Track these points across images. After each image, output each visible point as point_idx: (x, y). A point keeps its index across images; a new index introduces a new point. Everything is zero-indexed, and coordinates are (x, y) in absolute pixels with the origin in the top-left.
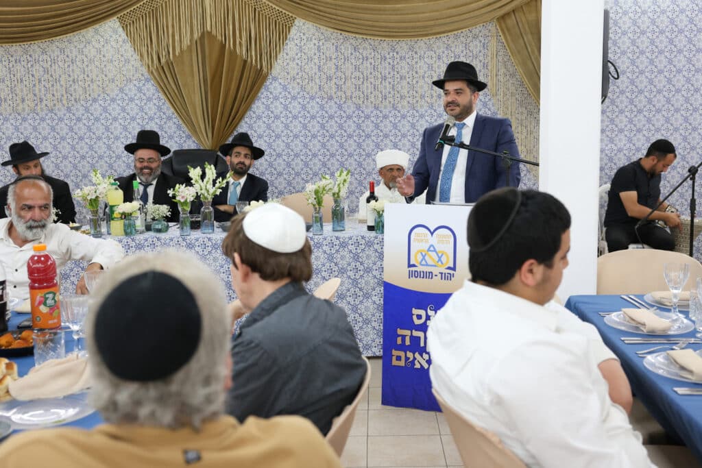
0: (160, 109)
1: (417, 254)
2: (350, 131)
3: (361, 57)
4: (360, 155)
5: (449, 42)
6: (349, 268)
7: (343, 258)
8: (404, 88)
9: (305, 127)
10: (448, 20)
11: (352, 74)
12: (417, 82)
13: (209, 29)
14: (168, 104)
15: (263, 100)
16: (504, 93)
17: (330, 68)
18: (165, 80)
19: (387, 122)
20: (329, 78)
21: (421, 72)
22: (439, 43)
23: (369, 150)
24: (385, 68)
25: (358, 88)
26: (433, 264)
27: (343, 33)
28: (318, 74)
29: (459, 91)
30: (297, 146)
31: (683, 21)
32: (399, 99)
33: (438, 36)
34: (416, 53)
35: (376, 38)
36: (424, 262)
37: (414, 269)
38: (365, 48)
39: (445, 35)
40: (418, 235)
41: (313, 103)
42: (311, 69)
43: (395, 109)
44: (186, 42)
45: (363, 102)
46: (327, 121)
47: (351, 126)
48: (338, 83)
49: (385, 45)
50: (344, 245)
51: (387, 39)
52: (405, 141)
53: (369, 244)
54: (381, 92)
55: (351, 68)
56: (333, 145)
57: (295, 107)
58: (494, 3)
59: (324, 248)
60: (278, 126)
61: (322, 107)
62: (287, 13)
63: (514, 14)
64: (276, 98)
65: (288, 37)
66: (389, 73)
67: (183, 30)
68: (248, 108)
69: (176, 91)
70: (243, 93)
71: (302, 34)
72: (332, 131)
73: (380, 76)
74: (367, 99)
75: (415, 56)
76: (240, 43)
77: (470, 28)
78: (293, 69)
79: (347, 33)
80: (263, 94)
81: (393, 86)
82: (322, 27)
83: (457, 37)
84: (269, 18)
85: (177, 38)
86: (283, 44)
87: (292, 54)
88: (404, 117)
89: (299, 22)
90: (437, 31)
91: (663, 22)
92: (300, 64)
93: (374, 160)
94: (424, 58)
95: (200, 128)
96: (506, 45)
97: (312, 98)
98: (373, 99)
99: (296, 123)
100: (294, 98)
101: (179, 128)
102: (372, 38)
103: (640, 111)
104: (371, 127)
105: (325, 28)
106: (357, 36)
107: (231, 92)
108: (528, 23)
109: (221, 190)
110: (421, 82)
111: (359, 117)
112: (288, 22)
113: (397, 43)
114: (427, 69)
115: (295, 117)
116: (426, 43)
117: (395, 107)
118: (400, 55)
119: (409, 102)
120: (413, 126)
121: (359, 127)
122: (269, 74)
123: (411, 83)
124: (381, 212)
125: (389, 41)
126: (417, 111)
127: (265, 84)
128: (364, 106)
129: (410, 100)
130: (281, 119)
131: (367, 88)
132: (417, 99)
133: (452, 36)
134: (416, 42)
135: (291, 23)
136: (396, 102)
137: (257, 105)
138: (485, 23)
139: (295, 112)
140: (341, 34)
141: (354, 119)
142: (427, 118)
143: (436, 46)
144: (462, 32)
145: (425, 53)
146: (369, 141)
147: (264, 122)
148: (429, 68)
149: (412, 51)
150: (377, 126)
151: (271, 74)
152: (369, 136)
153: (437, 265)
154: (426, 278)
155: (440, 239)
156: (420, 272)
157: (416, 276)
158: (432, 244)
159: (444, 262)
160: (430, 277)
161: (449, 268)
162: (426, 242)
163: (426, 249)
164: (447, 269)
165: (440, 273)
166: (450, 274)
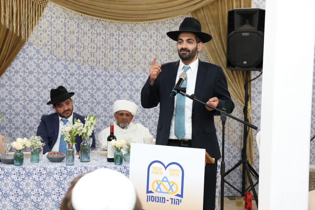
1: (153, 183)
2: (86, 85)
3: (96, 33)
4: (93, 103)
5: (158, 27)
8: (126, 56)
10: (158, 11)
11: (89, 44)
12: (135, 53)
15: (20, 59)
17: (73, 39)
19: (112, 80)
20: (72, 47)
21: (138, 46)
22: (152, 27)
25: (92, 54)
26: (166, 191)
27: (83, 15)
28: (64, 43)
32: (122, 64)
33: (151, 22)
34: (135, 32)
35: (107, 20)
36: (159, 190)
37: (151, 195)
38: (99, 27)
39: (156, 21)
41: (59, 64)
43: (119, 71)
45: (96, 65)
46: (69, 78)
47: (86, 82)
48: (78, 51)
49: (113, 26)
51: (115, 21)
52: (125, 94)
54: (109, 59)
55: (88, 40)
57: (45, 66)
58: (187, 2)
59: (75, 175)
60: (32, 79)
61: (66, 67)
63: (203, 10)
64: (31, 59)
65: (42, 14)
66: (116, 46)
68: (8, 64)
71: (52, 13)
73: (109, 47)
74: (99, 63)
75: (134, 34)
76: (4, 17)
77: (173, 18)
79: (86, 15)
80: (21, 55)
81: (118, 54)
82: (67, 9)
83: (164, 23)
86: (38, 19)
87: (44, 27)
88: (125, 77)
89: (51, 5)
90: (151, 18)
92: (50, 35)
94: (140, 36)
97: (59, 60)
98: (103, 64)
99: (45, 77)
100: (45, 59)
102: (104, 20)
104: (102, 83)
105: (70, 10)
106: (94, 17)
108: (212, 17)
110: (138, 54)
111: (93, 75)
112: (42, 3)
113: (122, 25)
114: (142, 44)
115: (45, 73)
116: (142, 26)
117: (119, 69)
118: (124, 33)
119: (129, 67)
120: (131, 84)
121: (92, 82)
122: (26, 40)
123: (131, 53)
124: (119, 149)
125: (116, 22)
126: (134, 73)
127: (23, 48)
128: (97, 68)
129: (130, 65)
130: (34, 74)
131: (99, 55)
132: (135, 65)
133: (160, 22)
134: (135, 25)
135: (45, 5)
136: (120, 66)
137: (16, 62)
138: (183, 15)
139: (45, 69)
140: (82, 15)
141: (89, 76)
142: (141, 78)
143: (149, 28)
144: (167, 20)
145: (141, 33)
146: (99, 93)
147: (21, 76)
148: (144, 43)
149: (132, 31)
150: (105, 83)
151: (27, 40)
152: (99, 89)
153: (169, 192)
154: (160, 202)
155: (171, 172)
156: (156, 197)
157: (153, 200)
158: (165, 176)
159: (174, 191)
160: (163, 201)
161: (178, 195)
162: (161, 174)
163: (161, 180)
164: (176, 195)
165: (171, 199)
166: (178, 200)
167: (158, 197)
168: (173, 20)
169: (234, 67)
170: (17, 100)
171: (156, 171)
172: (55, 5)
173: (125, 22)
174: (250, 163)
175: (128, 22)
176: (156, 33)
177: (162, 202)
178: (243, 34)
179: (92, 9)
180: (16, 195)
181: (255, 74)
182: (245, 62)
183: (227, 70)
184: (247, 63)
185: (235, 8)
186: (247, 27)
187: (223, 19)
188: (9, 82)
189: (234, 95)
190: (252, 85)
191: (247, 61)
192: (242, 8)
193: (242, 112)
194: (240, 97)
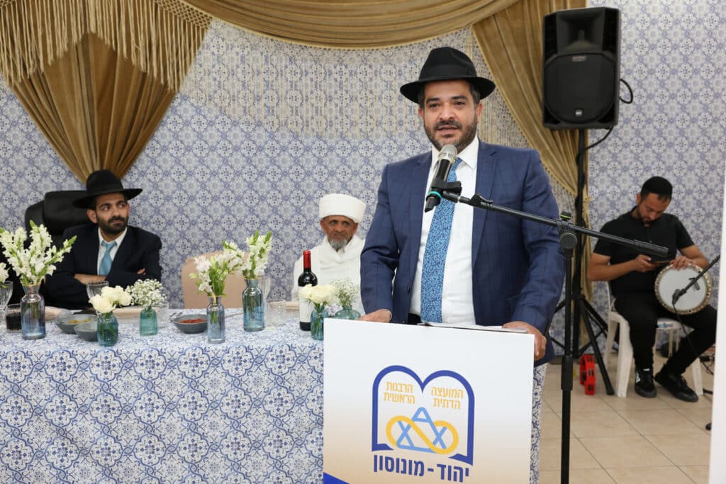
0: (29, 137)
1: (390, 425)
2: (285, 167)
3: (299, 71)
4: (299, 198)
6: (267, 399)
7: (257, 382)
8: (355, 111)
9: (225, 161)
10: (412, 25)
11: (287, 92)
12: (372, 104)
13: (93, 29)
14: (39, 131)
15: (169, 126)
16: (482, 120)
17: (257, 84)
18: (34, 98)
19: (333, 155)
20: (257, 98)
21: (377, 91)
22: (400, 54)
23: (309, 191)
24: (330, 86)
25: (295, 111)
26: (426, 447)
27: (274, 38)
28: (242, 92)
29: (459, 100)
30: (216, 186)
31: (700, 34)
32: (349, 126)
33: (399, 45)
34: (370, 67)
35: (318, 46)
36: (405, 442)
37: (384, 453)
38: (304, 60)
39: (408, 44)
40: (391, 385)
41: (236, 131)
42: (234, 85)
43: (344, 139)
44: (62, 47)
45: (302, 129)
46: (255, 154)
47: (286, 161)
48: (268, 105)
49: (330, 56)
50: (259, 360)
51: (333, 48)
52: (357, 180)
53: (301, 359)
54: (325, 117)
55: (286, 86)
56: (263, 186)
57: (213, 135)
58: (466, 5)
59: (226, 366)
60: (191, 161)
61: (248, 136)
62: (200, 11)
63: (495, 20)
64: (187, 124)
65: (202, 43)
66: (336, 93)
67: (58, 32)
68: (149, 135)
69: (51, 115)
70: (142, 116)
71: (220, 40)
72: (262, 167)
73: (323, 96)
74: (307, 126)
75: (369, 70)
76: (137, 51)
77: (440, 36)
78: (208, 84)
79: (279, 39)
80: (169, 117)
81: (341, 109)
82: (246, 30)
84: (176, 17)
85: (49, 41)
86: (195, 51)
87: (207, 65)
88: (355, 149)
89: (217, 24)
90: (397, 38)
91: (677, 35)
92: (218, 79)
93: (316, 205)
94: (380, 73)
95: (83, 162)
96: (485, 59)
97: (235, 124)
98: (314, 126)
99: (214, 156)
100: (211, 123)
101: (56, 162)
102: (313, 46)
103: (648, 145)
104: (313, 162)
105: (251, 32)
106: (294, 43)
107: (126, 114)
108: (512, 32)
109: (54, 268)
110: (377, 105)
111: (297, 149)
112: (201, 22)
113: (346, 53)
114: (384, 88)
115: (213, 149)
116: (383, 55)
117: (343, 136)
118: (349, 68)
119: (361, 130)
120: (367, 161)
121: (296, 161)
122: (176, 91)
123: (364, 105)
124: (321, 304)
125: (335, 50)
126: (372, 142)
127: (172, 104)
128: (303, 135)
129: (362, 127)
130: (195, 151)
131: (307, 111)
132: (372, 126)
133: (417, 46)
134: (371, 53)
135: (205, 25)
136: (345, 130)
137: (162, 132)
138: (458, 31)
139: (212, 142)
140: (272, 40)
141: (290, 151)
142: (384, 151)
143: (396, 58)
144: (429, 41)
145: (382, 67)
146: (309, 180)
147: (172, 155)
148: (387, 87)
149: (366, 64)
150: (320, 161)
151: (179, 92)
152: (308, 174)
153: (433, 449)
154: (410, 473)
155: (440, 398)
156: (398, 460)
157: (390, 467)
158: (422, 406)
159: (448, 445)
160: (419, 471)
161: (458, 457)
162: (409, 401)
163: (411, 416)
164: (453, 458)
165: (439, 465)
166: (461, 469)
167: (404, 461)
168: (441, 41)
169: (556, 122)
170: (168, 198)
171: (398, 393)
172: (225, 24)
173: (351, 49)
174: (587, 298)
175: (356, 49)
176: (409, 66)
177: (416, 474)
178: (575, 59)
179: (290, 27)
180: (106, 409)
181: (594, 135)
182: (579, 113)
183: (544, 129)
184: (583, 114)
185: (555, 10)
186: (581, 44)
187: (533, 35)
188: (152, 168)
189: (556, 175)
190: (589, 156)
191: (582, 109)
192: (569, 8)
193: (571, 206)
194: (567, 178)
